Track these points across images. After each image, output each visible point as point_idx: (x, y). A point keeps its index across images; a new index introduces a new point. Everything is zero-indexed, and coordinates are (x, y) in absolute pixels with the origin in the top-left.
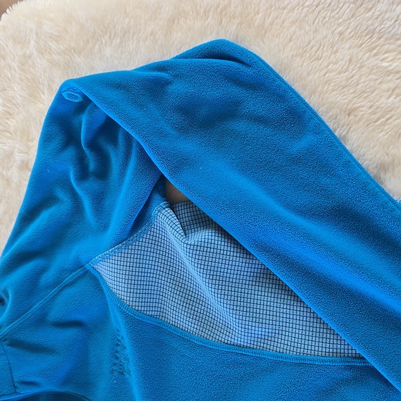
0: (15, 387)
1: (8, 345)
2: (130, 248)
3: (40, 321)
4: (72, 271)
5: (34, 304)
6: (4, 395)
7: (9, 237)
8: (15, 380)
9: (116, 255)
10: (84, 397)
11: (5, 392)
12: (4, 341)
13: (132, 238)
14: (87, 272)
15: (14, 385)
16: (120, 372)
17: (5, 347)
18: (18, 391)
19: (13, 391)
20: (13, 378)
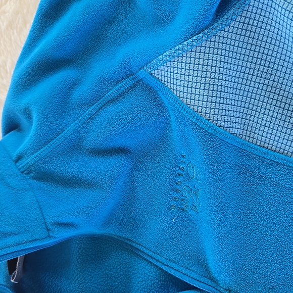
0: (48, 230)
1: (34, 179)
2: (213, 40)
3: (75, 147)
4: (118, 81)
5: (67, 126)
6: (36, 240)
7: (23, 46)
8: (48, 221)
9: (194, 50)
10: (128, 239)
11: (37, 236)
12: (27, 173)
13: (215, 25)
14: (138, 82)
15: (46, 227)
16: (181, 209)
17: (30, 181)
18: (51, 234)
19: (47, 234)
20: (44, 219)
